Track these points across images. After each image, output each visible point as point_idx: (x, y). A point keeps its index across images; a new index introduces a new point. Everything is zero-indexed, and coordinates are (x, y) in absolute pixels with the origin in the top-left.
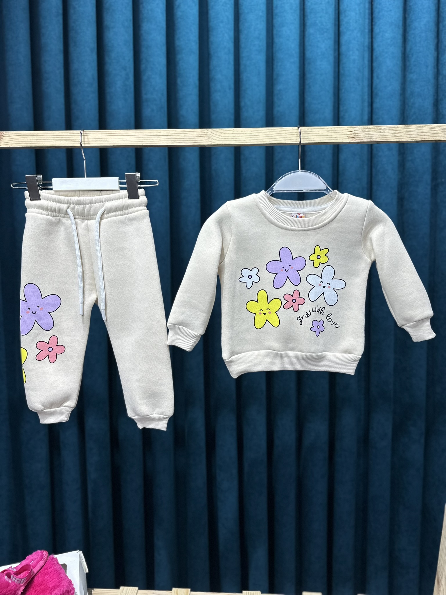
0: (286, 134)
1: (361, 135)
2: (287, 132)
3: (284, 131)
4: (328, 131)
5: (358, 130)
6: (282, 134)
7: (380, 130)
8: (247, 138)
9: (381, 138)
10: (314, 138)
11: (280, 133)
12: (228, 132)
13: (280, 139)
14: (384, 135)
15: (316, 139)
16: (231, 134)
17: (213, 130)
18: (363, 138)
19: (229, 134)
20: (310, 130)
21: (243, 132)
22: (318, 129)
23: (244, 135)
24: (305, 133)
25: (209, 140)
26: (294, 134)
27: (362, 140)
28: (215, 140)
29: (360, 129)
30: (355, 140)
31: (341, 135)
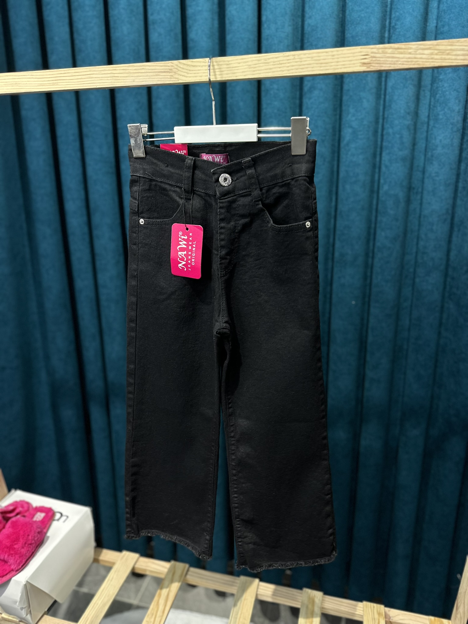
0: (275, 63)
1: (381, 59)
2: (276, 60)
3: (272, 58)
4: (333, 56)
5: (377, 52)
6: (268, 63)
7: (410, 51)
9: (410, 63)
10: (313, 68)
11: (266, 61)
13: (266, 71)
14: (415, 58)
15: (316, 69)
17: (180, 63)
19: (199, 66)
20: (307, 55)
22: (319, 53)
24: (301, 60)
25: (175, 77)
26: (285, 63)
27: (382, 66)
28: (183, 76)
29: (379, 50)
30: (371, 67)
31: (351, 61)
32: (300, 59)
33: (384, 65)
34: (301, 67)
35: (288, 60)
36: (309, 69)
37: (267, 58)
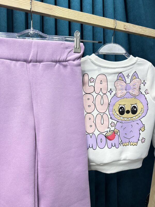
0: (96, 19)
8: (76, 17)
12: (65, 10)
14: (138, 30)
16: (67, 12)
17: (57, 7)
19: (66, 11)
21: (74, 12)
23: (75, 14)
25: (54, 12)
28: (58, 13)
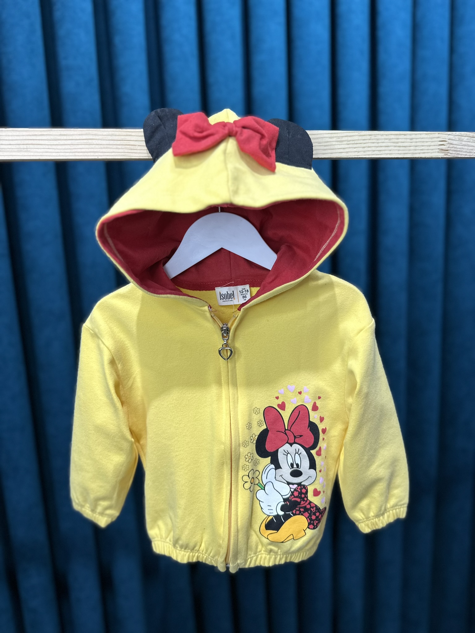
1: (458, 147)
2: (350, 138)
3: (346, 136)
4: (411, 139)
5: (454, 139)
6: (342, 141)
10: (390, 150)
11: (340, 140)
15: (394, 152)
18: (459, 151)
20: (385, 137)
24: (378, 141)
26: (361, 143)
27: (459, 154)
29: (455, 137)
30: (449, 154)
31: (430, 146)
32: (378, 139)
33: (460, 153)
34: (378, 149)
35: (364, 140)
36: (386, 152)
37: (341, 135)
